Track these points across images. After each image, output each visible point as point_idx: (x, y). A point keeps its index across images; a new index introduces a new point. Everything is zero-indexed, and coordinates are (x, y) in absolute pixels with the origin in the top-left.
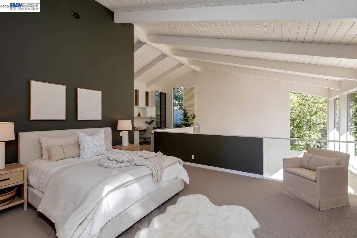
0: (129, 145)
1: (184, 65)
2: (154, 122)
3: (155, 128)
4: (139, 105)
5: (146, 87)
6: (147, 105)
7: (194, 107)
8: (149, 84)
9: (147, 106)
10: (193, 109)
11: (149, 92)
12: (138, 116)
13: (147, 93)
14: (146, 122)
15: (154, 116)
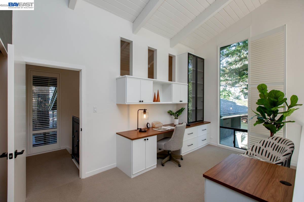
4: (156, 79)
9: (172, 81)
11: (175, 56)
12: (154, 101)
13: (171, 58)
14: (169, 112)
15: (185, 101)
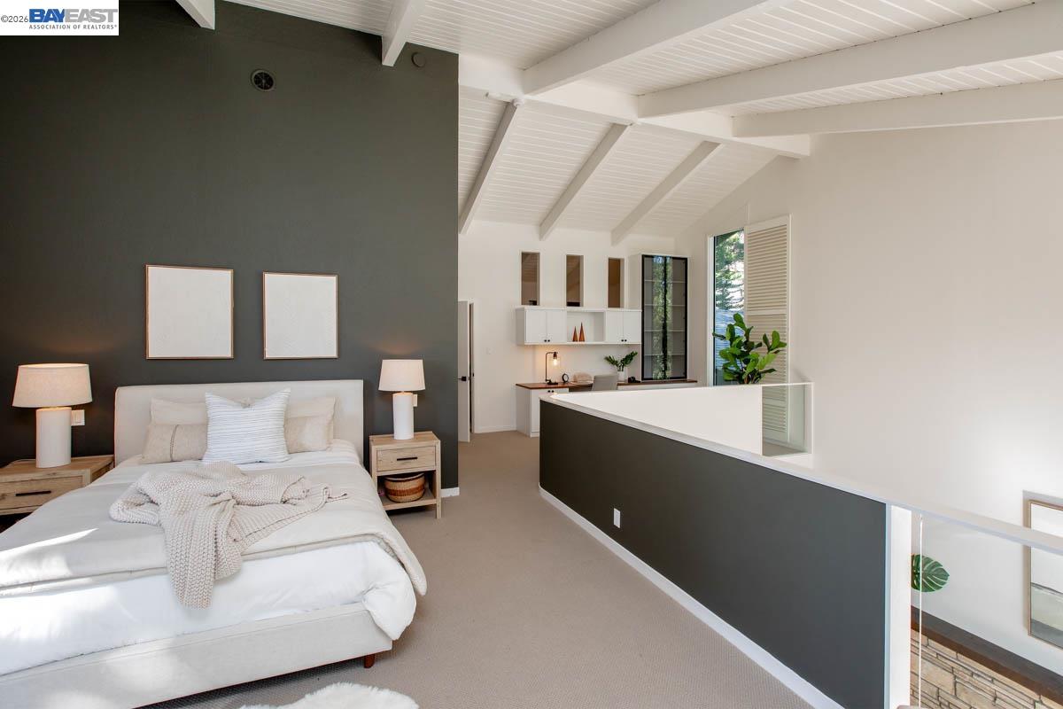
0: (416, 439)
1: (718, 144)
2: (638, 359)
3: (639, 378)
5: (613, 244)
6: (615, 300)
7: (783, 305)
8: (618, 233)
9: (615, 307)
10: (781, 312)
11: (622, 260)
12: (573, 340)
14: (606, 360)
15: (636, 339)
